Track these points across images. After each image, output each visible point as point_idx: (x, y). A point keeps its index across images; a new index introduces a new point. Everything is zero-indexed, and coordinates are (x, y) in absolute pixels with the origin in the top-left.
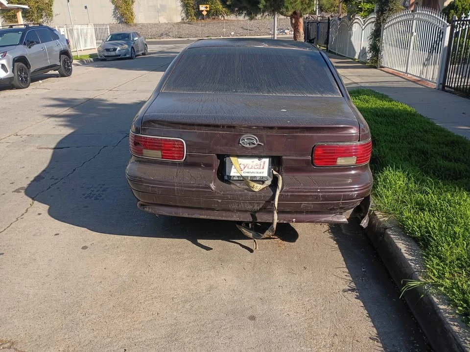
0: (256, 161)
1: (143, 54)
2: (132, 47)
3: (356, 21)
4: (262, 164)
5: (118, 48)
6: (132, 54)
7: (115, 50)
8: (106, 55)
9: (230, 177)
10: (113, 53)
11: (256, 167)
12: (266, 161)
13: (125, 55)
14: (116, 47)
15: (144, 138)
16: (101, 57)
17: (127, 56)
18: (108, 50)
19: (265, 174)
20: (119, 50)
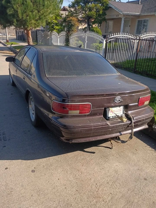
0: (118, 108)
3: (53, 34)
4: (120, 109)
9: (109, 117)
11: (118, 111)
12: (122, 107)
15: (70, 105)
19: (122, 113)
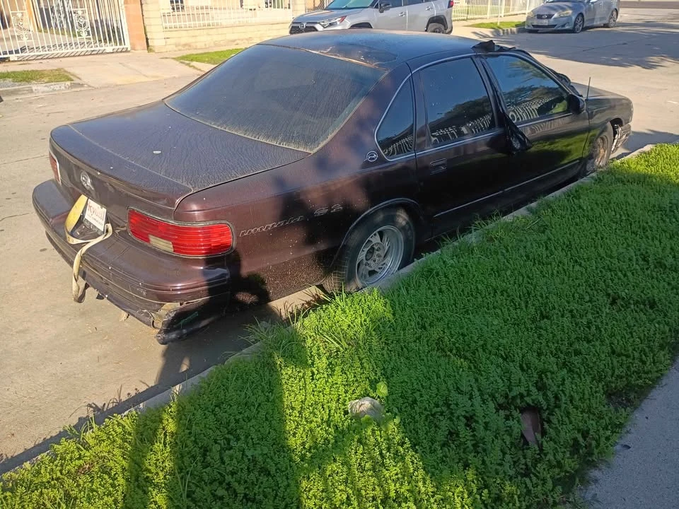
1: (606, 26)
2: (581, 14)
4: (103, 214)
5: (556, 15)
6: (575, 24)
7: (550, 16)
8: (535, 23)
10: (545, 22)
13: (563, 26)
14: (552, 12)
16: (529, 26)
17: (567, 27)
18: (540, 17)
20: (555, 18)
